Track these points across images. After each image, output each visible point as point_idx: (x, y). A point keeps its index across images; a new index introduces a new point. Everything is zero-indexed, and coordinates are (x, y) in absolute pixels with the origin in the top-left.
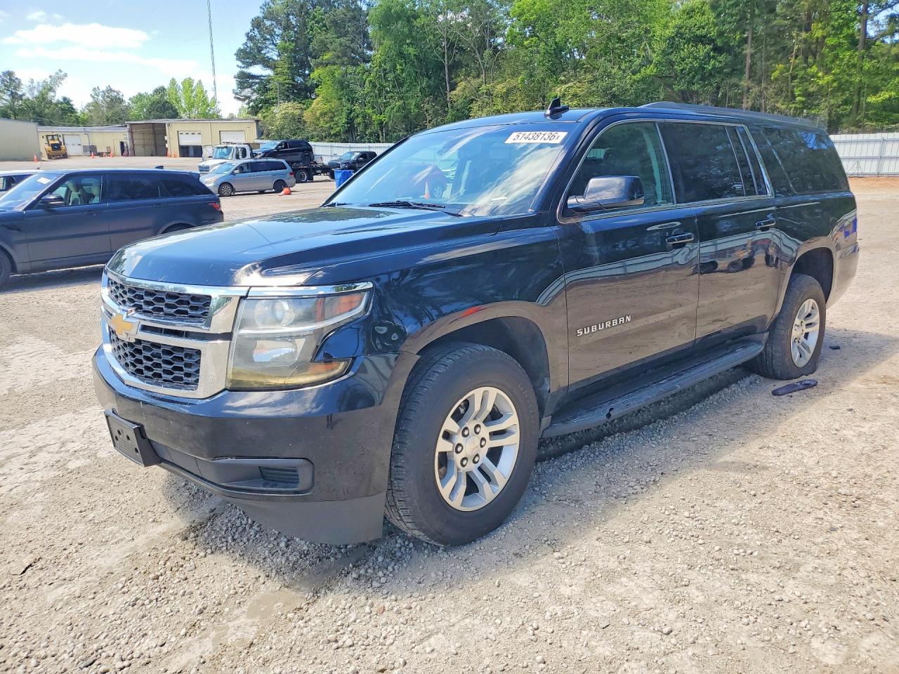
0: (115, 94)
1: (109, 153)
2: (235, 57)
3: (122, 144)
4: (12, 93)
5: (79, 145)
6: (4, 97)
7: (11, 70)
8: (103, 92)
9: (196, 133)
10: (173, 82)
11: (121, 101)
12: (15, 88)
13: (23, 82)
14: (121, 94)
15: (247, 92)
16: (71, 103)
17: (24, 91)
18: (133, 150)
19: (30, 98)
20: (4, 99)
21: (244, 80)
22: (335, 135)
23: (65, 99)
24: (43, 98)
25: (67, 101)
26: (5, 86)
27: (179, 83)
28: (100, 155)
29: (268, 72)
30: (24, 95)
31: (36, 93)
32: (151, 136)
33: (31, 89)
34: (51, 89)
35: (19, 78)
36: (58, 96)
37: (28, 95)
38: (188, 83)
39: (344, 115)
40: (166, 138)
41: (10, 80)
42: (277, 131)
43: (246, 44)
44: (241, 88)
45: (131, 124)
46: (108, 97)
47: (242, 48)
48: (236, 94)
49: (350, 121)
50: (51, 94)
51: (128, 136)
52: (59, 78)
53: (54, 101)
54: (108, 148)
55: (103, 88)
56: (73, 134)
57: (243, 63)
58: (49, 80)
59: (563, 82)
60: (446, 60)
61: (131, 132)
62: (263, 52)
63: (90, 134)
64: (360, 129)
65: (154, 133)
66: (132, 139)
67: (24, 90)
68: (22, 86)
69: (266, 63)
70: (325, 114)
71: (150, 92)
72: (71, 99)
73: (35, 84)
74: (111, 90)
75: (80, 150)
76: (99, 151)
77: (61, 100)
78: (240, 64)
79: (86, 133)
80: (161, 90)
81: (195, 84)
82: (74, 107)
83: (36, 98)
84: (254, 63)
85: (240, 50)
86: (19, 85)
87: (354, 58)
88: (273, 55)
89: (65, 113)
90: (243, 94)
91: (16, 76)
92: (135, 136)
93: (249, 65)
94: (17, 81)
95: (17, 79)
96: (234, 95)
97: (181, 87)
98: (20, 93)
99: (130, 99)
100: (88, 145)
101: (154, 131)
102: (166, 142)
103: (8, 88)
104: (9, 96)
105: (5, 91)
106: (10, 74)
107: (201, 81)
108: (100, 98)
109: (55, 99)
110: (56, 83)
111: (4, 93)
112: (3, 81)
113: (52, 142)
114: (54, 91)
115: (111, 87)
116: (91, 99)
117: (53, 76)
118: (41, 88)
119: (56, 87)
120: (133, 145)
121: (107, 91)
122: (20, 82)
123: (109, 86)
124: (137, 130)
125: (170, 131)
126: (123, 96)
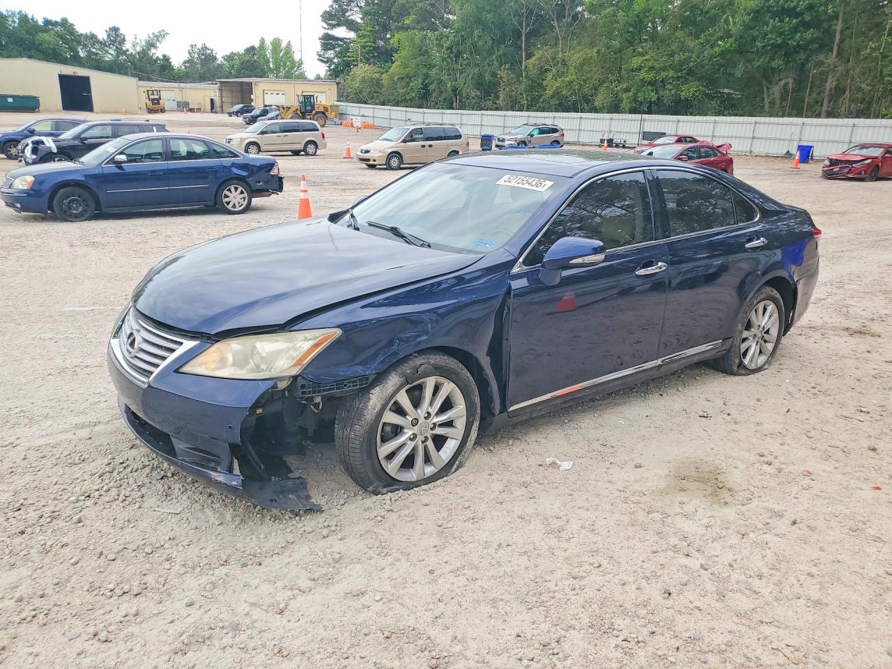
0: (209, 51)
1: (200, 109)
2: (321, 18)
4: (117, 48)
5: (174, 100)
6: (110, 51)
7: (117, 26)
8: (199, 49)
9: (281, 93)
10: (263, 41)
11: (215, 58)
12: (120, 44)
13: (126, 38)
14: (214, 52)
15: (330, 54)
16: (170, 60)
18: (222, 107)
19: (134, 53)
20: (110, 54)
21: (328, 42)
22: (411, 100)
23: (164, 56)
24: (144, 54)
25: (166, 59)
26: (111, 41)
27: (268, 42)
28: (191, 110)
29: (351, 35)
30: (128, 50)
31: (138, 49)
32: (239, 95)
33: (134, 46)
35: (124, 34)
36: (158, 53)
37: (131, 51)
38: (276, 43)
39: (420, 80)
40: (252, 96)
41: (115, 36)
42: (356, 94)
43: (331, 6)
44: (325, 50)
45: (221, 82)
46: (203, 55)
47: (328, 10)
48: (320, 56)
49: (426, 86)
50: (153, 51)
51: (218, 94)
52: (161, 36)
53: (154, 58)
54: (199, 104)
55: (199, 46)
56: (169, 89)
57: (329, 24)
58: (152, 36)
59: (641, 54)
60: (524, 28)
61: (221, 90)
62: (347, 14)
63: (184, 90)
64: (435, 94)
65: (242, 91)
66: (221, 97)
67: (128, 46)
68: (126, 42)
69: (351, 25)
70: (402, 78)
71: (242, 51)
72: (170, 57)
73: (138, 41)
74: (205, 48)
75: (174, 105)
76: (191, 106)
77: (161, 57)
78: (325, 25)
79: (181, 89)
80: (253, 48)
81: (284, 45)
82: (172, 64)
83: (139, 53)
84: (338, 25)
85: (325, 12)
86: (124, 40)
87: (434, 23)
88: (357, 17)
89: (164, 70)
90: (326, 56)
91: (121, 32)
92: (224, 94)
93: (333, 26)
94: (122, 37)
95: (121, 34)
96: (317, 57)
97: (271, 48)
98: (124, 49)
99: (223, 57)
100: (181, 100)
101: (242, 89)
102: (252, 100)
103: (113, 42)
104: (114, 50)
105: (111, 46)
106: (116, 29)
107: (289, 42)
108: (196, 56)
109: (156, 55)
110: (158, 40)
111: (110, 48)
112: (109, 36)
113: (152, 97)
114: (155, 47)
115: (206, 45)
116: (188, 56)
117: (156, 34)
118: (144, 43)
119: (158, 44)
120: (222, 102)
121: (202, 49)
122: (124, 38)
123: (204, 44)
124: (226, 88)
125: (256, 90)
126: (216, 54)
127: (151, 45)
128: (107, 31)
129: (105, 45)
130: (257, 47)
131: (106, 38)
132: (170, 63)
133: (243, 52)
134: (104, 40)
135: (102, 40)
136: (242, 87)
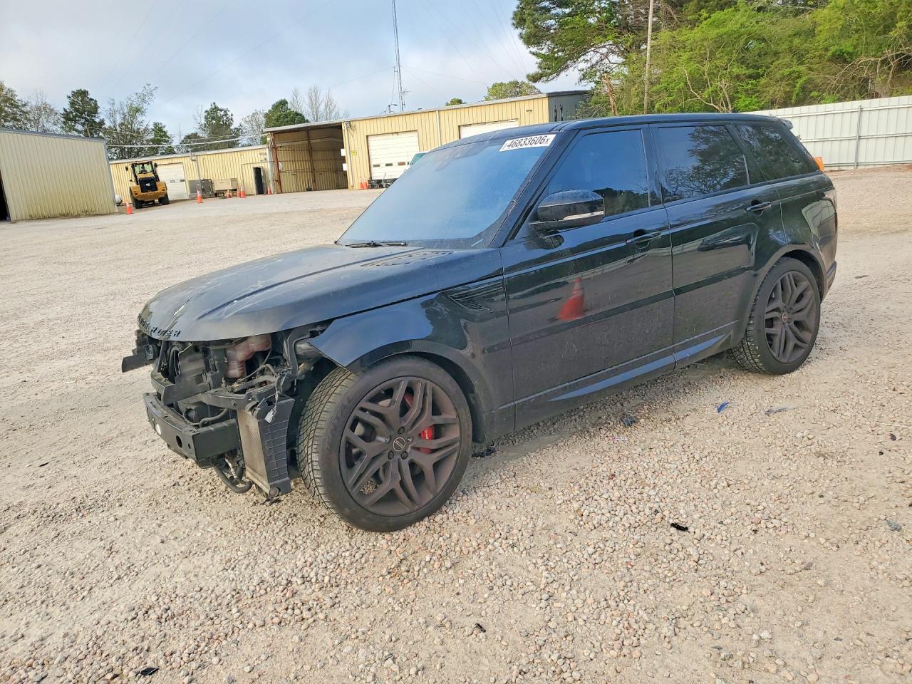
0: (222, 113)
1: (236, 190)
3: (258, 171)
4: (86, 120)
5: (183, 181)
6: (76, 128)
7: (83, 89)
8: (206, 112)
10: (296, 94)
12: (90, 114)
13: (99, 104)
14: (229, 113)
16: (165, 129)
17: (102, 117)
18: (279, 181)
19: (112, 125)
20: (76, 130)
23: (156, 124)
24: (127, 125)
25: (159, 128)
26: (77, 110)
28: (219, 195)
30: (102, 123)
31: (119, 120)
32: (306, 155)
33: (112, 115)
34: (138, 110)
35: (94, 98)
36: (147, 121)
37: (108, 124)
38: (314, 93)
40: (343, 152)
41: (83, 103)
45: (274, 133)
46: (213, 118)
50: (140, 118)
52: (147, 94)
53: (142, 129)
54: (234, 180)
58: (134, 98)
61: (274, 149)
66: (276, 161)
67: (102, 115)
68: (99, 110)
72: (163, 124)
73: (117, 106)
74: (216, 109)
75: (186, 190)
76: (217, 188)
77: (151, 126)
80: (284, 103)
82: (169, 135)
83: (120, 125)
86: (94, 110)
91: (89, 96)
92: (281, 156)
94: (92, 103)
95: (91, 99)
97: (307, 100)
98: (97, 120)
99: (243, 119)
100: (197, 178)
101: (309, 143)
102: (343, 160)
103: (80, 113)
104: (83, 124)
105: (77, 119)
106: (82, 94)
108: (203, 121)
109: (144, 125)
110: (144, 101)
111: (76, 121)
112: (72, 104)
113: (140, 176)
114: (142, 113)
115: (217, 105)
117: (140, 91)
118: (125, 109)
119: (145, 108)
120: (279, 171)
121: (212, 110)
122: (96, 104)
123: (214, 104)
124: (283, 144)
125: (351, 138)
126: (232, 115)
127: (135, 109)
128: (69, 97)
129: (68, 118)
131: (67, 107)
132: (165, 133)
133: (270, 108)
134: (65, 110)
136: (309, 139)
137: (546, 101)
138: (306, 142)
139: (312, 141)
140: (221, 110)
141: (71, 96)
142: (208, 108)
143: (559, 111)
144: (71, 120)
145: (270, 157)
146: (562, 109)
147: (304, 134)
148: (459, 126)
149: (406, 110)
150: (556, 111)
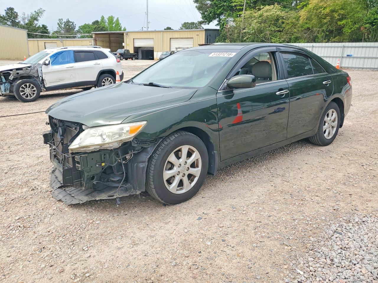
4: (12, 20)
6: (8, 23)
7: (12, 7)
8: (64, 22)
10: (103, 18)
11: (74, 28)
12: (14, 18)
13: (18, 14)
14: (74, 24)
16: (47, 28)
19: (23, 24)
23: (43, 26)
24: (30, 24)
25: (44, 27)
26: (8, 16)
27: (106, 18)
30: (19, 22)
31: (27, 21)
32: (108, 44)
33: (24, 19)
35: (16, 12)
37: (21, 23)
38: (111, 19)
40: (124, 44)
41: (11, 13)
45: (96, 34)
46: (67, 25)
50: (36, 22)
52: (40, 12)
55: (65, 20)
56: (51, 42)
58: (34, 13)
65: (110, 42)
67: (19, 19)
68: (18, 17)
71: (91, 23)
72: (47, 26)
73: (26, 16)
74: (69, 21)
77: (41, 26)
80: (97, 22)
81: (115, 20)
83: (27, 24)
86: (17, 16)
91: (15, 11)
95: (15, 12)
97: (107, 21)
98: (17, 21)
99: (80, 27)
103: (10, 17)
104: (11, 22)
105: (8, 19)
106: (11, 9)
107: (118, 18)
108: (63, 26)
109: (38, 26)
110: (38, 15)
111: (8, 21)
112: (7, 13)
114: (37, 20)
116: (58, 26)
117: (37, 11)
118: (30, 18)
119: (39, 18)
121: (67, 22)
122: (17, 14)
123: (68, 19)
124: (99, 39)
125: (127, 39)
126: (75, 25)
127: (34, 19)
128: (5, 10)
129: (5, 19)
130: (99, 21)
131: (5, 14)
132: (47, 30)
135: (2, 16)
136: (109, 38)
137: (204, 32)
138: (108, 39)
139: (111, 39)
140: (71, 22)
141: (6, 10)
142: (65, 21)
143: (209, 36)
144: (6, 20)
145: (93, 44)
146: (210, 35)
147: (107, 36)
148: (170, 38)
149: (149, 30)
150: (208, 36)
